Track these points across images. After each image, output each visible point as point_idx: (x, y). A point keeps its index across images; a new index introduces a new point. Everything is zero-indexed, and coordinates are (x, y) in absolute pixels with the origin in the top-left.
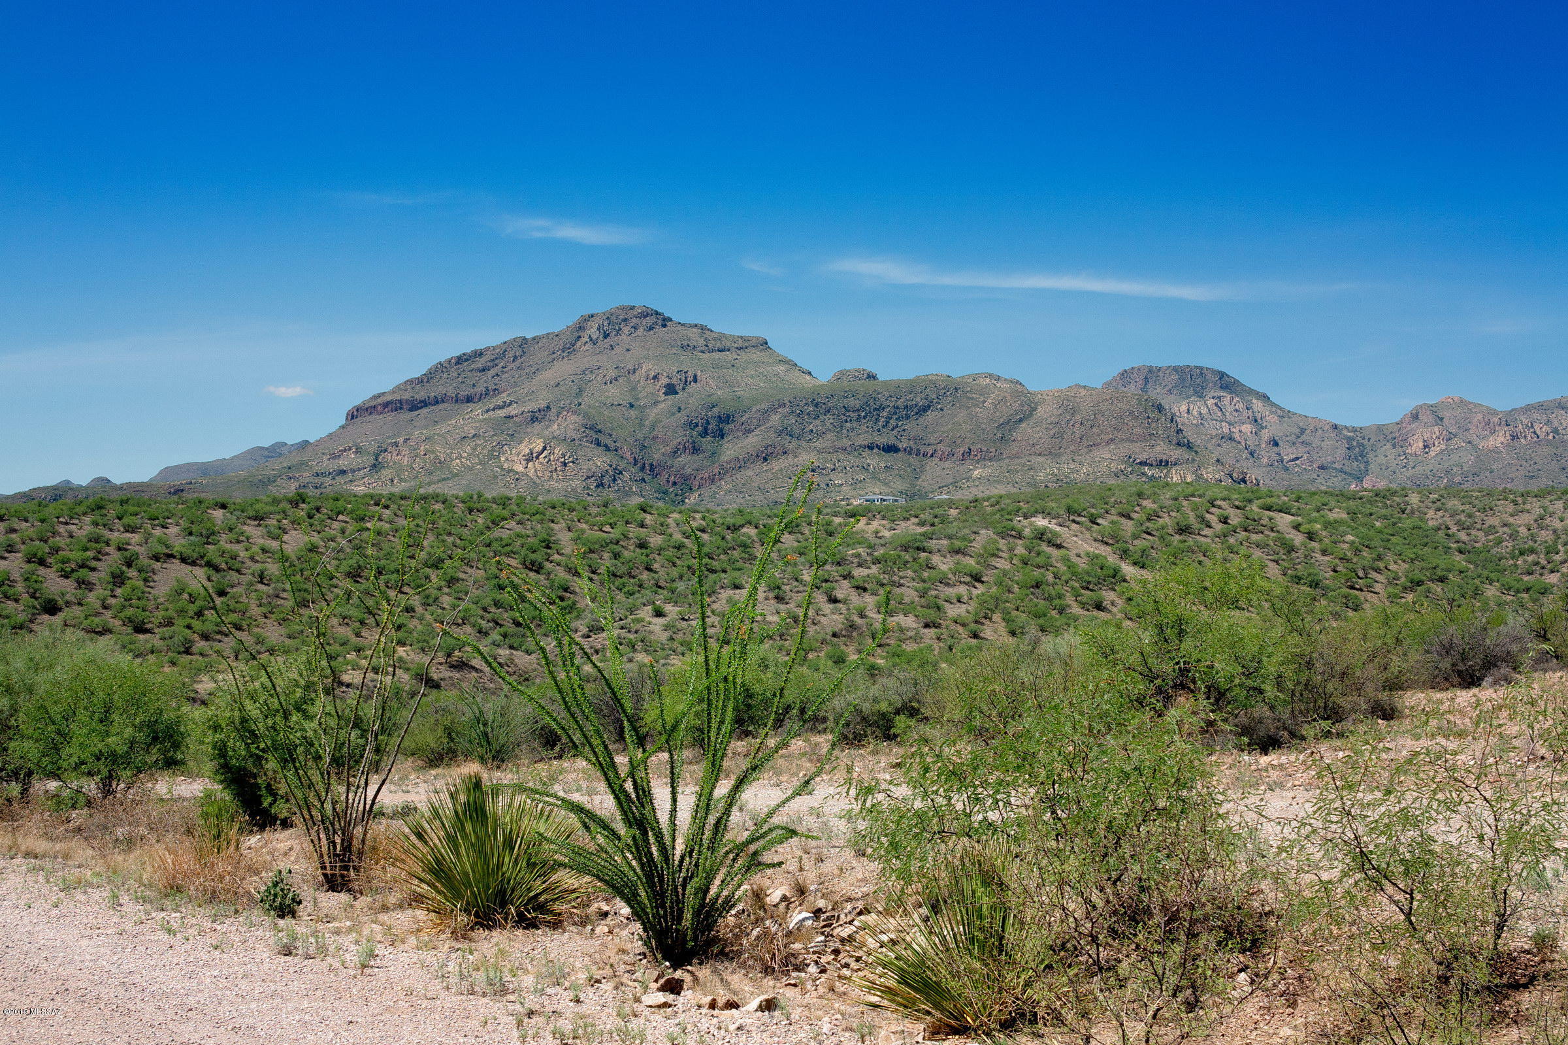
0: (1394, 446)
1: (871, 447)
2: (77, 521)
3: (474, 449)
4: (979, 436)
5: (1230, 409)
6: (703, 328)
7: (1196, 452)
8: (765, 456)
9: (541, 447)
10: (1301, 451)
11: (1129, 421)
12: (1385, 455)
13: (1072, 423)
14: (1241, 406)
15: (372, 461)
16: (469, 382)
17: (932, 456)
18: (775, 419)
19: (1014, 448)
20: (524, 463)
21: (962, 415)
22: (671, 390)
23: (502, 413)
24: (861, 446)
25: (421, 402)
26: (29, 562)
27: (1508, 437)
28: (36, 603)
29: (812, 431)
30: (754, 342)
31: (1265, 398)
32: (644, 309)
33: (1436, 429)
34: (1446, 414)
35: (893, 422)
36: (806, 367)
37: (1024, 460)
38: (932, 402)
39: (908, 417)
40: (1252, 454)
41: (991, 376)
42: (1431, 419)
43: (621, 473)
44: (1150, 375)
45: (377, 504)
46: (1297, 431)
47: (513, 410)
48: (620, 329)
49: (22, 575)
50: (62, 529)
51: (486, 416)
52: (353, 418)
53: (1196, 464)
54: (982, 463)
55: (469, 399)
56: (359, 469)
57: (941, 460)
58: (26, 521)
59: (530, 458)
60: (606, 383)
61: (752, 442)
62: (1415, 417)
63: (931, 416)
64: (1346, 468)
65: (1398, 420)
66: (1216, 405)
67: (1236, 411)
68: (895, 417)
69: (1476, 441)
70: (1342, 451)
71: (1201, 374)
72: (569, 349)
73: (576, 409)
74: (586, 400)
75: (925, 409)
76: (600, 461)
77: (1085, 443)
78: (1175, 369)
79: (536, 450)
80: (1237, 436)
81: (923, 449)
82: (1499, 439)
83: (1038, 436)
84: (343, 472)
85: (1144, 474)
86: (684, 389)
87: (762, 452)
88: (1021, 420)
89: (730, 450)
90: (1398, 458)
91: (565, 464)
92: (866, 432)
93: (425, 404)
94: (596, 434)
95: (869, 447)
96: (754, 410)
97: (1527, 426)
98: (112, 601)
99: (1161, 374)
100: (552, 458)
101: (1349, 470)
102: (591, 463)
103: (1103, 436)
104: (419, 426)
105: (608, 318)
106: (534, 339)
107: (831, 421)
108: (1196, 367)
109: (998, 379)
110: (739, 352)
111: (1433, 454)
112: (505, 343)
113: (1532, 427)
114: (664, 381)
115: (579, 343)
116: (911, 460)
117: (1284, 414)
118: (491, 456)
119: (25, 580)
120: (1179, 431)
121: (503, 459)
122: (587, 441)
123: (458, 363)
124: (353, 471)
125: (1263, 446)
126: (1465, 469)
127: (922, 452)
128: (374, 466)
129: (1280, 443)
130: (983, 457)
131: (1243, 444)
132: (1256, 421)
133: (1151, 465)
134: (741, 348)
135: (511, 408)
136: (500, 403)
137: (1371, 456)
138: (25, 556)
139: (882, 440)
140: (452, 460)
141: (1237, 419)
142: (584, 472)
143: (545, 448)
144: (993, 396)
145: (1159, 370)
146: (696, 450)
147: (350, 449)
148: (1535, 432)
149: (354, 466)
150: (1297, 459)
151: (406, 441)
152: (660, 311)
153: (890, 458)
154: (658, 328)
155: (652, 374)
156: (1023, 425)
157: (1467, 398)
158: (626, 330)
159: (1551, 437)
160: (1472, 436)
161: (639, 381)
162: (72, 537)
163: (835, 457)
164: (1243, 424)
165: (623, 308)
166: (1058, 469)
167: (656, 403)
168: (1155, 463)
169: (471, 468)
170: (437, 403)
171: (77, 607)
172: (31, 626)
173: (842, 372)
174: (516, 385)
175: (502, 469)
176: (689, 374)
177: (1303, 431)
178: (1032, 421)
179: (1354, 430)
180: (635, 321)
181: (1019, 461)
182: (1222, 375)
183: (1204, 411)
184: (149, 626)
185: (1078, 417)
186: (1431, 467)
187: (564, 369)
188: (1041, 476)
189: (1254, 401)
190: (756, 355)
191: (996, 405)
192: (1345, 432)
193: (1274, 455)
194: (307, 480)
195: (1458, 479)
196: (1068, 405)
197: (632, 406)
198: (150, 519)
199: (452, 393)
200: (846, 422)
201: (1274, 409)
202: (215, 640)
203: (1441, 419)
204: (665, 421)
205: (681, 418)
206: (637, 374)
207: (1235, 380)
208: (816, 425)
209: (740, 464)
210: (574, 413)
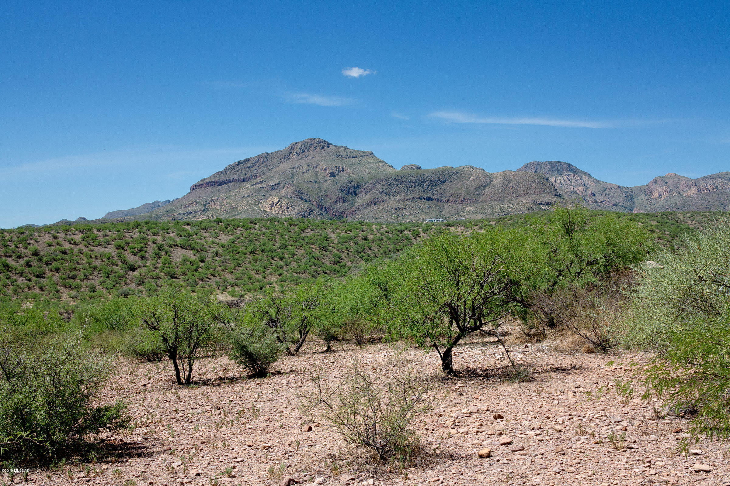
0: (646, 195)
1: (421, 199)
2: (131, 231)
3: (248, 202)
4: (468, 193)
5: (574, 180)
6: (345, 148)
7: (563, 199)
8: (375, 203)
9: (277, 201)
10: (605, 198)
11: (534, 186)
12: (641, 200)
13: (509, 186)
14: (578, 178)
15: (203, 208)
16: (244, 173)
17: (447, 202)
18: (379, 187)
19: (483, 198)
20: (270, 207)
21: (460, 184)
22: (332, 175)
23: (259, 186)
24: (416, 198)
25: (223, 182)
26: (117, 249)
27: (697, 191)
28: (126, 266)
29: (395, 192)
30: (367, 153)
31: (588, 175)
32: (320, 140)
33: (664, 187)
34: (669, 181)
35: (430, 188)
36: (390, 164)
37: (488, 203)
38: (447, 178)
39: (436, 185)
40: (584, 199)
41: (471, 167)
42: (662, 183)
43: (312, 211)
44: (538, 165)
45: (251, 223)
46: (603, 189)
47: (264, 185)
48: (309, 149)
49: (116, 255)
50: (127, 235)
51: (252, 187)
52: (193, 189)
53: (563, 204)
54: (470, 205)
55: (244, 180)
56: (198, 212)
57: (451, 204)
58: (110, 231)
59: (272, 205)
60: (304, 172)
61: (369, 197)
62: (655, 182)
63: (446, 184)
64: (625, 205)
65: (647, 184)
66: (567, 178)
67: (576, 181)
68: (431, 185)
69: (682, 192)
70: (623, 198)
71: (561, 165)
72: (287, 157)
73: (292, 184)
74: (296, 180)
75: (444, 181)
76: (303, 206)
77: (514, 195)
78: (549, 163)
79: (275, 202)
80: (578, 192)
81: (443, 199)
82: (692, 192)
83: (494, 192)
84: (191, 213)
85: (541, 208)
86: (338, 174)
87: (374, 201)
88: (486, 186)
89: (360, 201)
90: (648, 201)
91: (288, 208)
92: (418, 192)
93: (225, 182)
94: (301, 195)
95: (420, 198)
96: (369, 183)
97: (705, 186)
98: (157, 265)
99: (543, 165)
100: (282, 205)
101: (626, 206)
102: (299, 207)
103: (522, 192)
104: (222, 193)
105: (304, 144)
106: (271, 153)
107: (403, 187)
108: (558, 162)
109: (474, 168)
110: (361, 158)
111: (663, 198)
112: (259, 155)
113: (707, 186)
114: (329, 171)
115: (291, 155)
116: (439, 204)
117: (597, 182)
118: (255, 205)
119: (118, 257)
120: (556, 190)
121: (260, 206)
122: (297, 198)
123: (238, 165)
124: (195, 212)
125: (588, 196)
126: (678, 205)
127: (443, 200)
128: (204, 210)
129: (596, 195)
130: (470, 202)
131: (581, 195)
132: (585, 185)
133: (544, 205)
134: (362, 156)
135: (263, 184)
136: (258, 181)
137: (635, 200)
138: (115, 246)
139: (426, 195)
140: (238, 207)
141: (576, 184)
142: (296, 212)
143: (279, 201)
144: (474, 175)
145: (542, 163)
146: (344, 201)
147: (193, 203)
148: (708, 188)
149: (196, 210)
150: (603, 201)
151: (217, 199)
152: (326, 140)
153: (429, 203)
154: (326, 148)
155: (324, 168)
156: (487, 188)
157: (678, 174)
158: (312, 149)
159: (715, 190)
160: (680, 190)
161: (318, 171)
162: (132, 238)
163: (405, 203)
164: (579, 186)
165: (310, 139)
166: (503, 207)
167: (326, 181)
168: (545, 204)
169: (247, 210)
170: (230, 182)
171: (143, 268)
172: (126, 276)
173: (406, 166)
174: (264, 174)
175: (261, 210)
176: (340, 167)
177: (605, 189)
178: (491, 186)
179: (628, 188)
180: (315, 145)
181: (486, 204)
182: (570, 165)
183: (562, 181)
184: (176, 275)
185: (511, 184)
186: (662, 204)
187: (285, 166)
188: (496, 210)
189: (584, 176)
190: (369, 159)
191: (475, 180)
192: (624, 189)
193: (593, 199)
194: (176, 217)
195: (675, 209)
196: (507, 178)
197: (316, 182)
198: (162, 230)
199: (236, 178)
200: (410, 187)
201: (592, 180)
202: (206, 281)
203: (667, 183)
204: (331, 188)
205: (338, 187)
206: (317, 168)
207: (575, 167)
208: (397, 189)
209: (364, 207)
210: (291, 185)
